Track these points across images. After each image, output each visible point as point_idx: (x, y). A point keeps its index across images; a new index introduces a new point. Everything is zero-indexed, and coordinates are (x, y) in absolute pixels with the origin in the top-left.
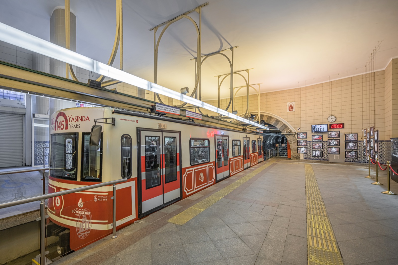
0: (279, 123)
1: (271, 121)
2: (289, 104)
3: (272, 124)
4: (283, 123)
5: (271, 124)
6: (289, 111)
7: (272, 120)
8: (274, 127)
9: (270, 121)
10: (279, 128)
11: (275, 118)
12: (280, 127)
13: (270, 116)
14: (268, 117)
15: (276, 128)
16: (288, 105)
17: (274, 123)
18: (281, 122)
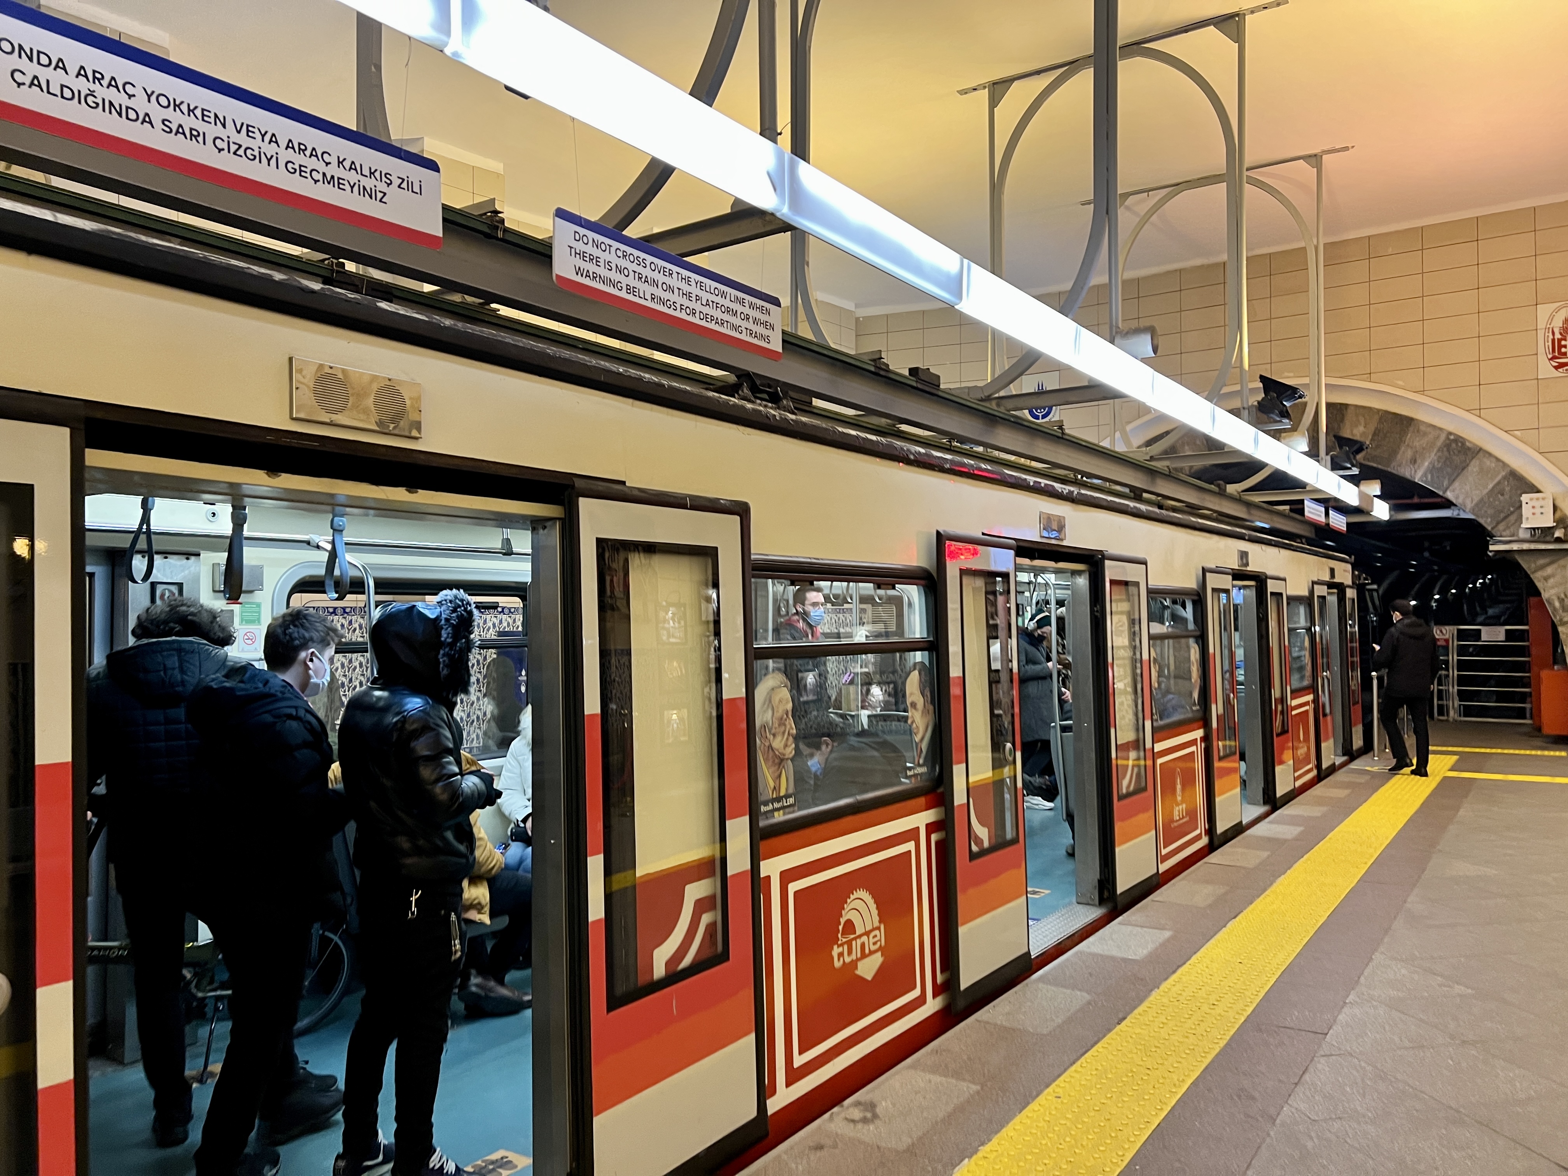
0: (1474, 467)
1: (1405, 454)
2: (1552, 318)
3: (1419, 475)
4: (1505, 465)
5: (1406, 472)
6: (1556, 373)
7: (1414, 441)
8: (1433, 494)
9: (1394, 453)
10: (1469, 505)
11: (1441, 429)
12: (1477, 496)
13: (1396, 415)
14: (1380, 420)
15: (1448, 504)
16: (1541, 324)
17: (1432, 469)
18: (1490, 455)
